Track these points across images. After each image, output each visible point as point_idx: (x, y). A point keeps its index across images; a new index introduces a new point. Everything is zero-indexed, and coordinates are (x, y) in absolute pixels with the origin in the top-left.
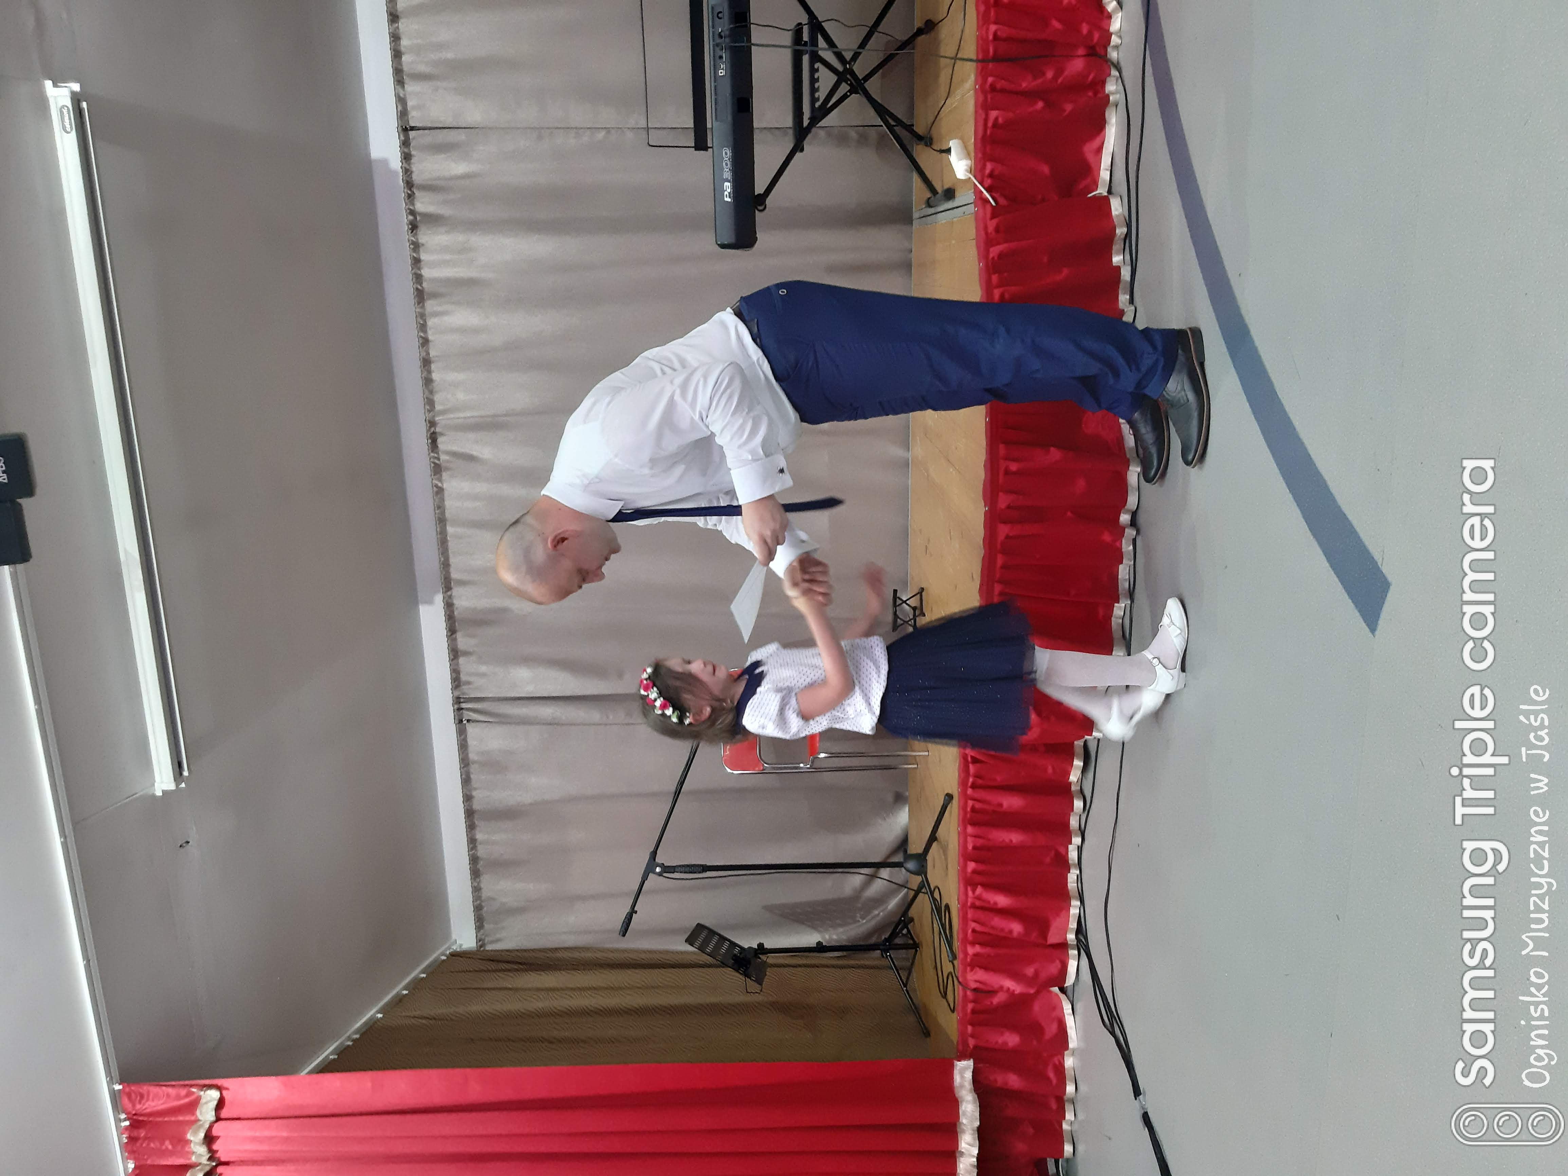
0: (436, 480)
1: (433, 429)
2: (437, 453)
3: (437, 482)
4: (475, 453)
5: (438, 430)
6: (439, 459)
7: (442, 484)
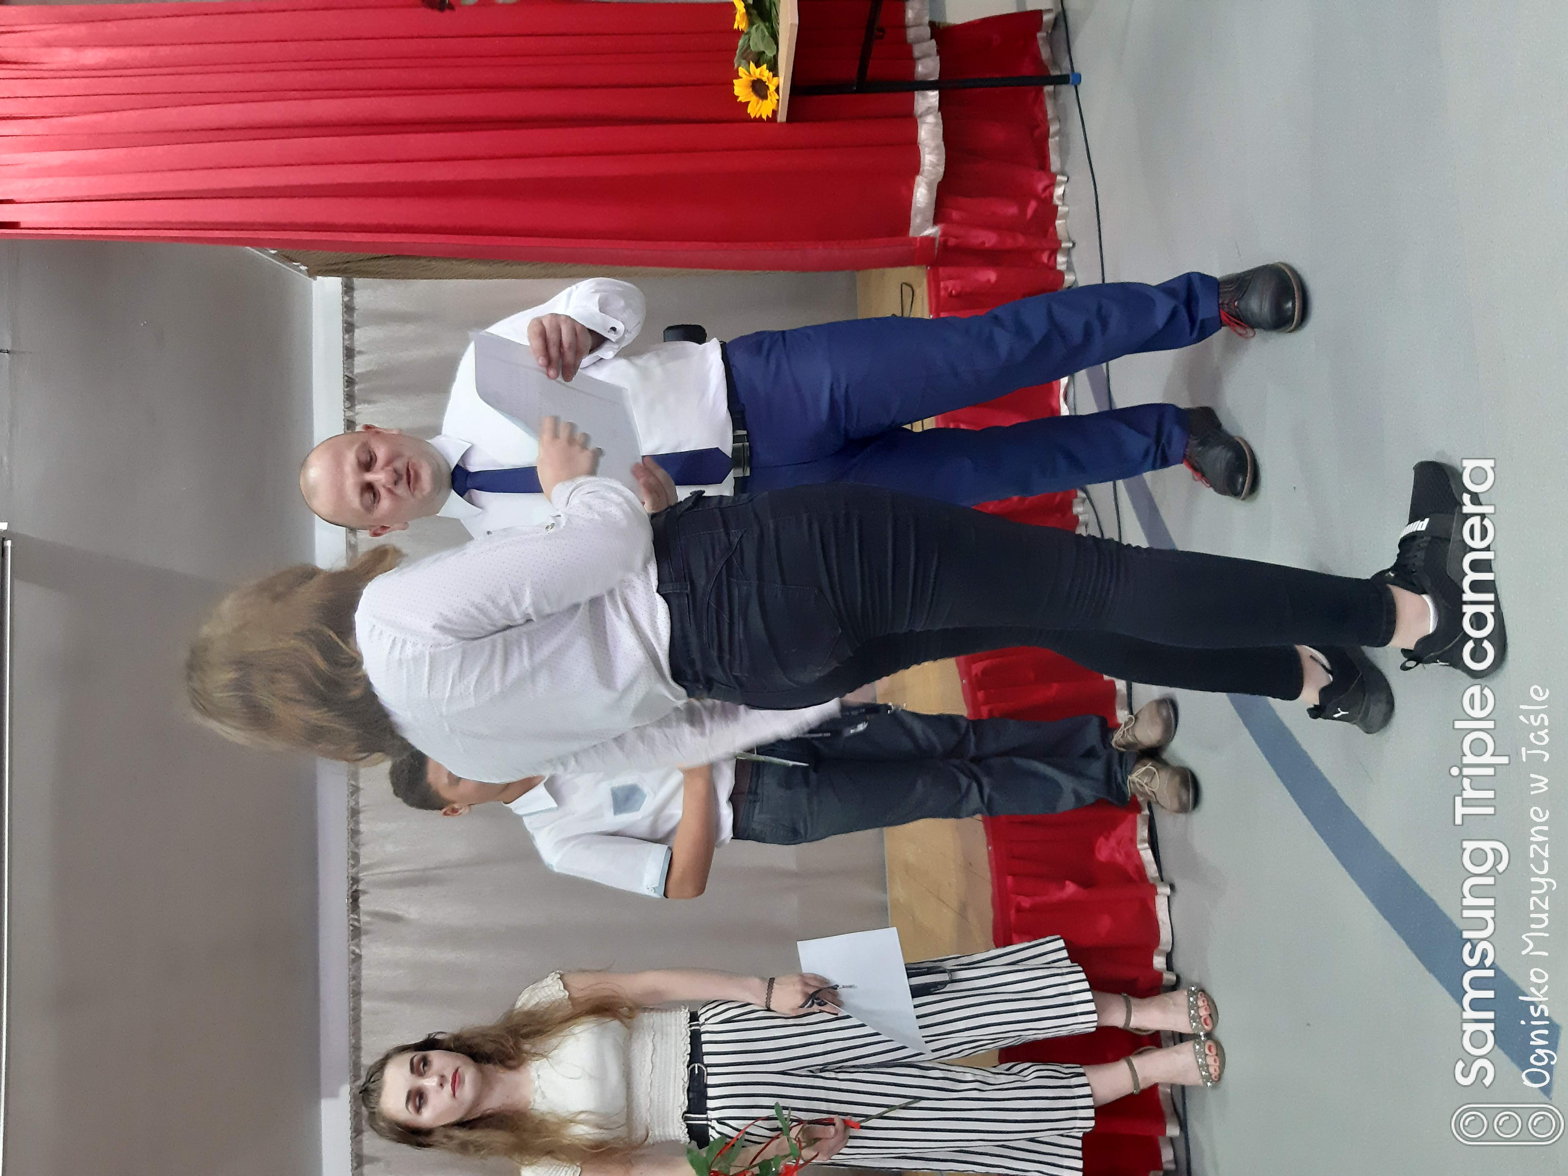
0: (354, 945)
1: (355, 887)
2: (358, 914)
3: (354, 948)
4: (400, 913)
5: (361, 887)
6: (358, 921)
7: (360, 949)
